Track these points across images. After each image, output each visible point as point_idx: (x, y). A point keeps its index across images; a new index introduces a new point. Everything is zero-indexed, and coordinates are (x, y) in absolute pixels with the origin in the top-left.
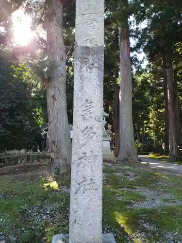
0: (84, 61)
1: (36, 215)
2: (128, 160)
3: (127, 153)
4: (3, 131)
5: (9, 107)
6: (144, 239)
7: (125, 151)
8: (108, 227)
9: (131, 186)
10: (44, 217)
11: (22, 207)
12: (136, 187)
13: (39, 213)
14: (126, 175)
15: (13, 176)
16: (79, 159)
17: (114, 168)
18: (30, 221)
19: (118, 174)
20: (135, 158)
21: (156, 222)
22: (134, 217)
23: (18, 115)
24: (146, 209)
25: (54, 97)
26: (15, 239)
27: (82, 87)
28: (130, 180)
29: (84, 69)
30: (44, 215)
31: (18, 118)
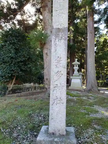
0: (57, 36)
1: (36, 117)
2: (92, 90)
3: (91, 86)
4: (21, 73)
5: (24, 60)
6: (93, 133)
7: (90, 85)
8: (74, 125)
9: (91, 105)
10: (40, 118)
11: (29, 112)
12: (94, 106)
13: (38, 116)
14: (89, 99)
15: (26, 97)
16: (54, 88)
17: (81, 95)
18: (33, 120)
19: (84, 98)
20: (96, 89)
21: (102, 125)
22: (89, 121)
23: (28, 64)
24: (97, 118)
25: (47, 54)
26: (25, 127)
27: (56, 50)
28: (91, 101)
29: (57, 40)
30: (40, 117)
31: (29, 66)
